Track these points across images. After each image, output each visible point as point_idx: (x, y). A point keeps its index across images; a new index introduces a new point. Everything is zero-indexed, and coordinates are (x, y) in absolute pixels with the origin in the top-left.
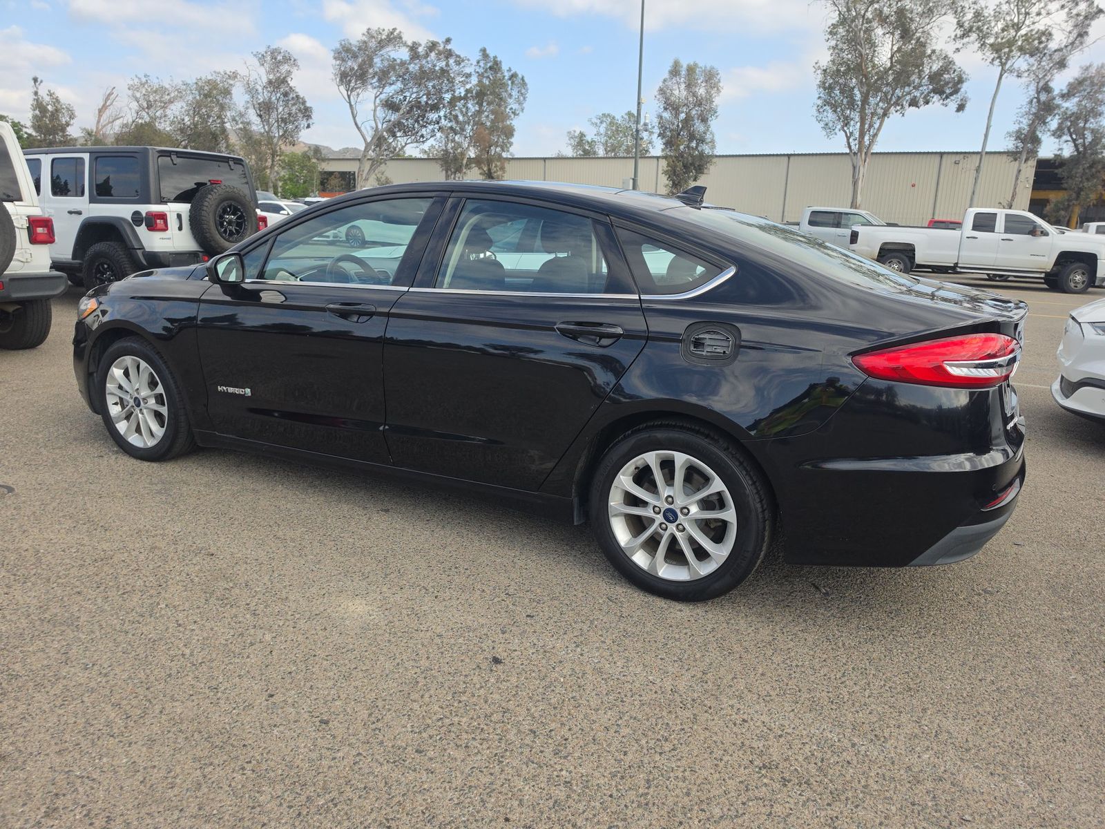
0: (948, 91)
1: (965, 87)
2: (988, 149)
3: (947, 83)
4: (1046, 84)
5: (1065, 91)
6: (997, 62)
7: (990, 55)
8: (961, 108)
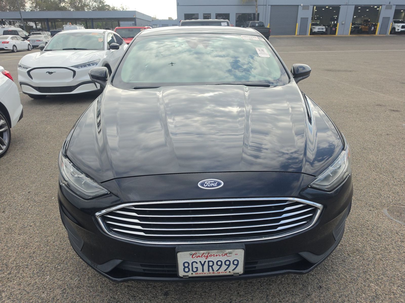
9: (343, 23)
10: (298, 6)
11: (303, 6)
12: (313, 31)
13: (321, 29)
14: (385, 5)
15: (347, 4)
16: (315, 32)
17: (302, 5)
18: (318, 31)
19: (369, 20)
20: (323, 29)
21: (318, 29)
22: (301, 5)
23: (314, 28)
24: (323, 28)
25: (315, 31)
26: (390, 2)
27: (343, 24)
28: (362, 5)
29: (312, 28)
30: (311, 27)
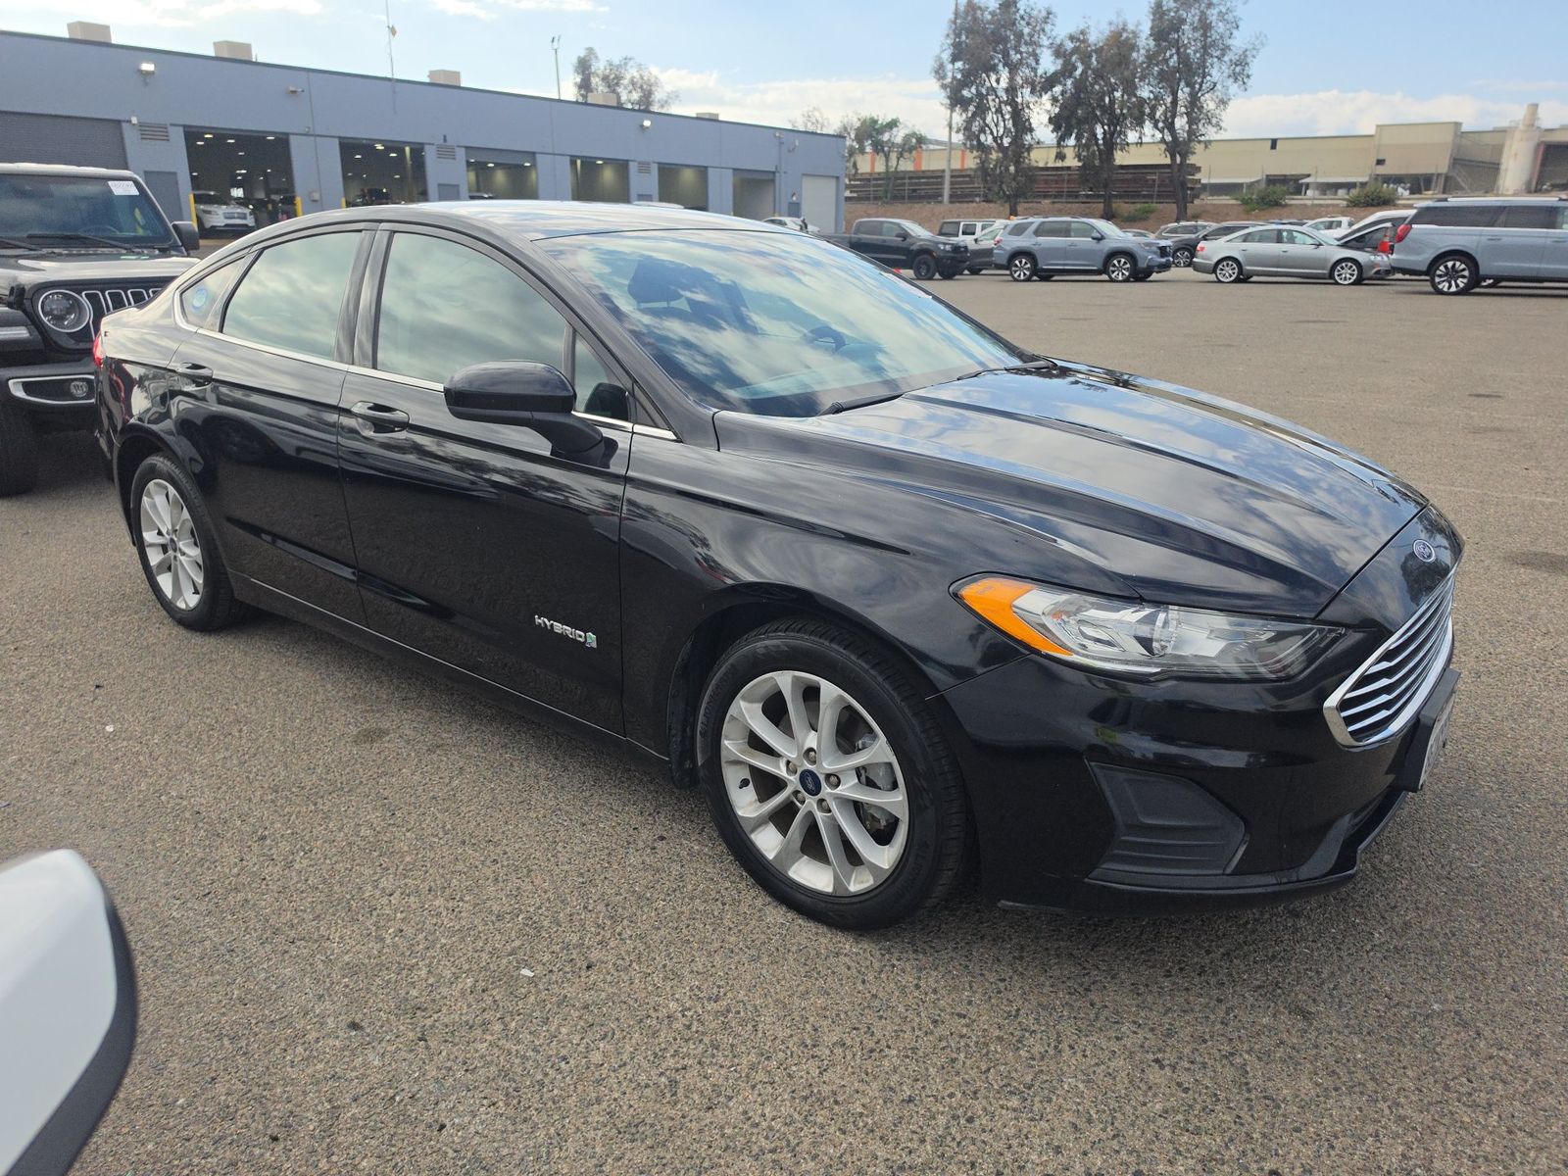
9: (316, 196)
10: (119, 122)
11: (141, 124)
12: (208, 225)
13: (236, 215)
14: (433, 144)
15: (311, 132)
16: (213, 227)
17: (134, 120)
18: (227, 225)
19: (384, 191)
20: (245, 218)
21: (226, 218)
22: (130, 121)
23: (209, 212)
24: (245, 214)
25: (215, 224)
26: (445, 137)
27: (314, 201)
28: (363, 139)
29: (201, 215)
30: (196, 209)
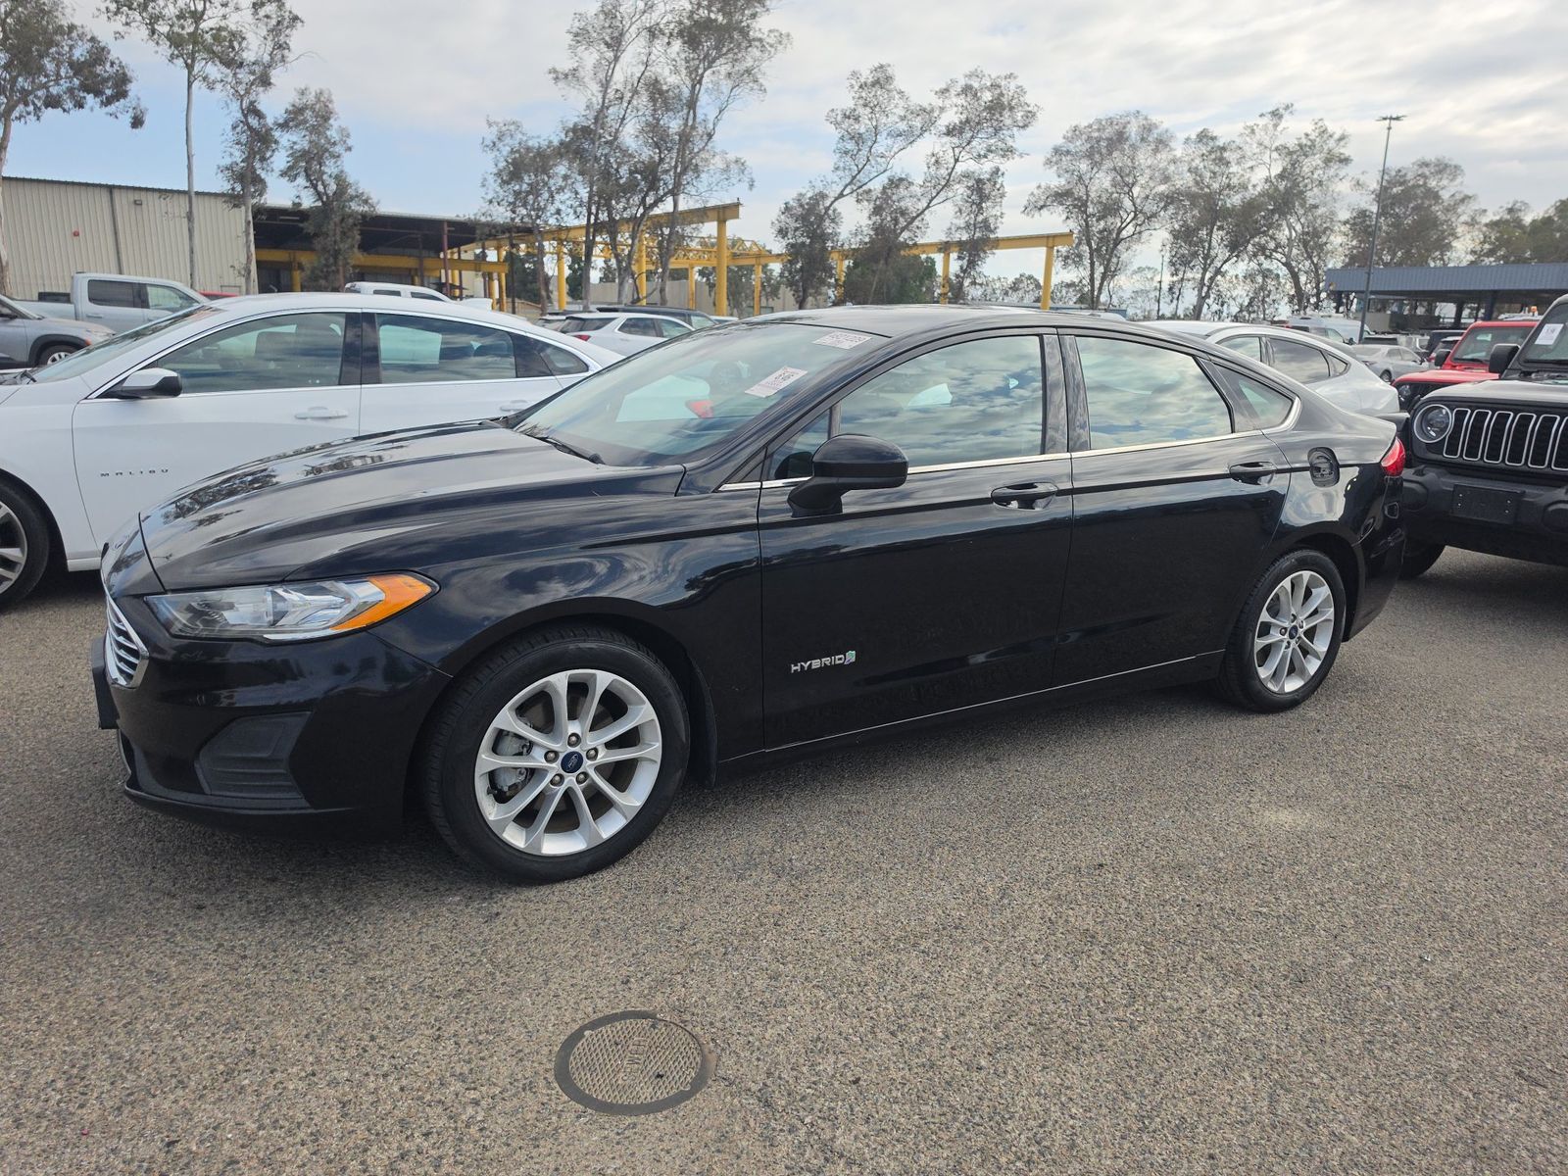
0: (109, 92)
1: (133, 88)
2: (196, 188)
3: (106, 80)
4: (252, 103)
5: (281, 121)
6: (180, 62)
7: (165, 48)
8: (137, 122)
